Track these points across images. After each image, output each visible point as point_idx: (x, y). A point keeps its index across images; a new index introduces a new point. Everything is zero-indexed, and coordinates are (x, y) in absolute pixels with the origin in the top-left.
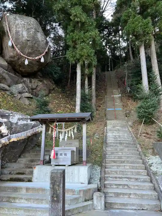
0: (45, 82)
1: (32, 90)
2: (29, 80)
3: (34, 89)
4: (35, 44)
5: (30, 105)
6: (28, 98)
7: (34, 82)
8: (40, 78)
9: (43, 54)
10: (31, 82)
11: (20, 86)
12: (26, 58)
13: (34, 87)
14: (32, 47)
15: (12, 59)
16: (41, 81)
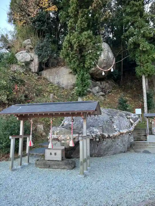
0: (109, 82)
1: (103, 90)
2: (100, 83)
3: (103, 88)
4: (108, 61)
5: (105, 100)
6: (102, 95)
7: (103, 84)
8: (106, 80)
9: (112, 66)
10: (101, 84)
11: (97, 88)
12: (102, 71)
13: (104, 87)
14: (107, 63)
15: (93, 72)
16: (107, 82)
